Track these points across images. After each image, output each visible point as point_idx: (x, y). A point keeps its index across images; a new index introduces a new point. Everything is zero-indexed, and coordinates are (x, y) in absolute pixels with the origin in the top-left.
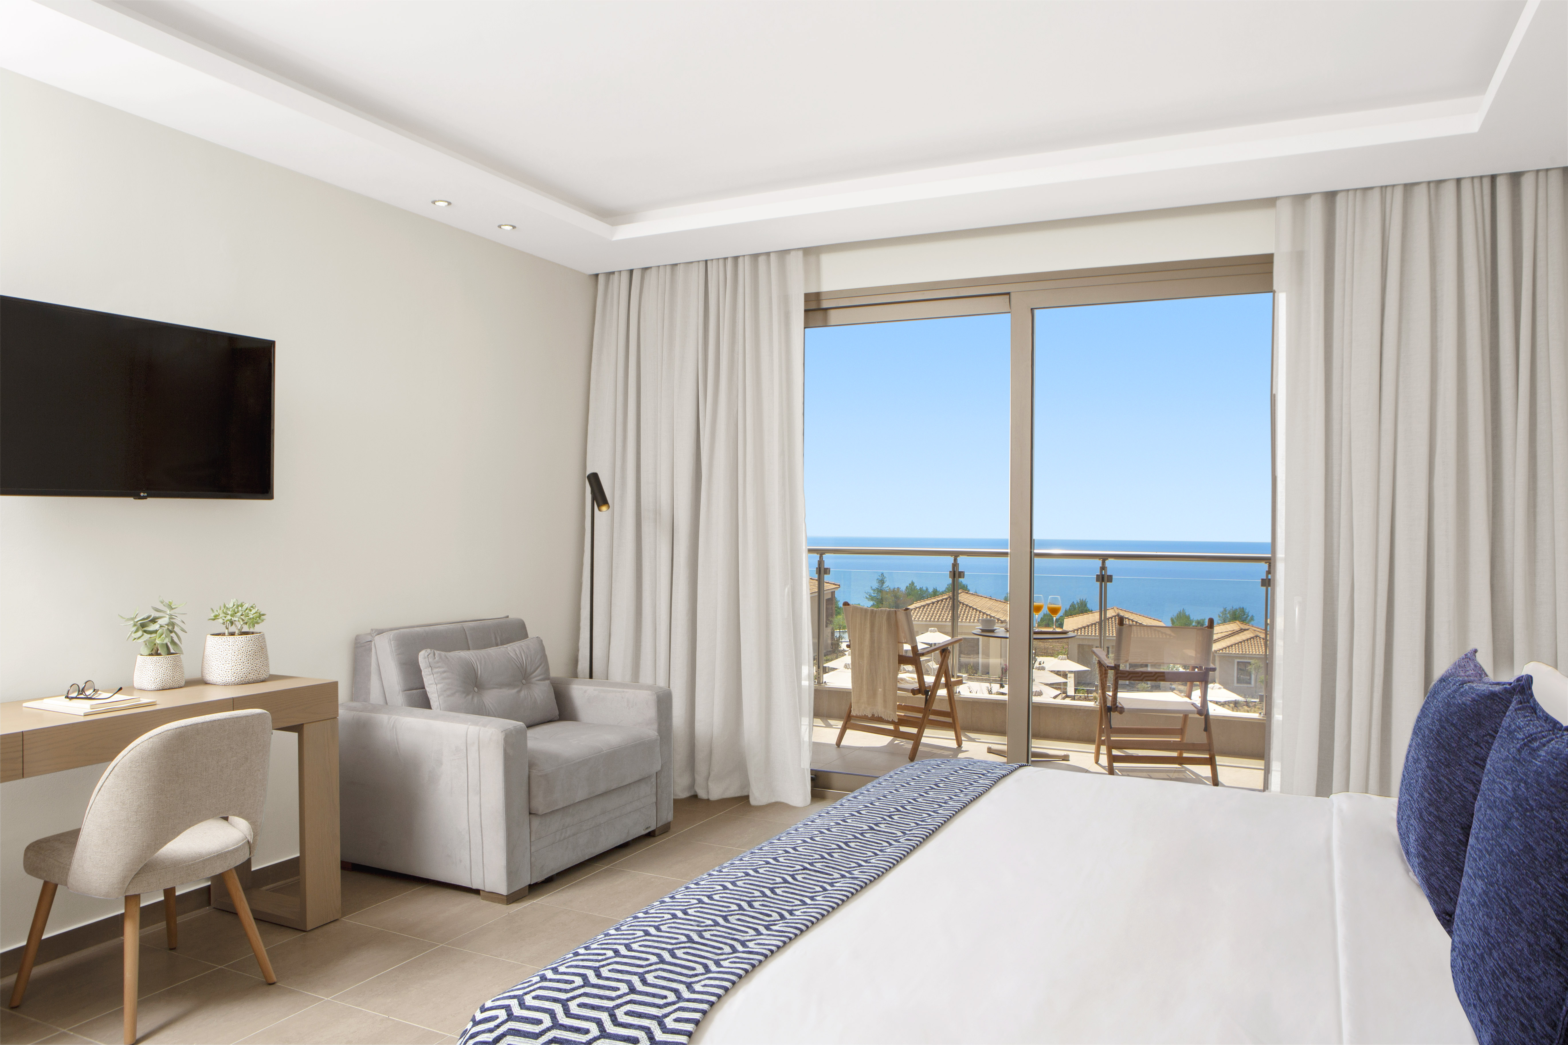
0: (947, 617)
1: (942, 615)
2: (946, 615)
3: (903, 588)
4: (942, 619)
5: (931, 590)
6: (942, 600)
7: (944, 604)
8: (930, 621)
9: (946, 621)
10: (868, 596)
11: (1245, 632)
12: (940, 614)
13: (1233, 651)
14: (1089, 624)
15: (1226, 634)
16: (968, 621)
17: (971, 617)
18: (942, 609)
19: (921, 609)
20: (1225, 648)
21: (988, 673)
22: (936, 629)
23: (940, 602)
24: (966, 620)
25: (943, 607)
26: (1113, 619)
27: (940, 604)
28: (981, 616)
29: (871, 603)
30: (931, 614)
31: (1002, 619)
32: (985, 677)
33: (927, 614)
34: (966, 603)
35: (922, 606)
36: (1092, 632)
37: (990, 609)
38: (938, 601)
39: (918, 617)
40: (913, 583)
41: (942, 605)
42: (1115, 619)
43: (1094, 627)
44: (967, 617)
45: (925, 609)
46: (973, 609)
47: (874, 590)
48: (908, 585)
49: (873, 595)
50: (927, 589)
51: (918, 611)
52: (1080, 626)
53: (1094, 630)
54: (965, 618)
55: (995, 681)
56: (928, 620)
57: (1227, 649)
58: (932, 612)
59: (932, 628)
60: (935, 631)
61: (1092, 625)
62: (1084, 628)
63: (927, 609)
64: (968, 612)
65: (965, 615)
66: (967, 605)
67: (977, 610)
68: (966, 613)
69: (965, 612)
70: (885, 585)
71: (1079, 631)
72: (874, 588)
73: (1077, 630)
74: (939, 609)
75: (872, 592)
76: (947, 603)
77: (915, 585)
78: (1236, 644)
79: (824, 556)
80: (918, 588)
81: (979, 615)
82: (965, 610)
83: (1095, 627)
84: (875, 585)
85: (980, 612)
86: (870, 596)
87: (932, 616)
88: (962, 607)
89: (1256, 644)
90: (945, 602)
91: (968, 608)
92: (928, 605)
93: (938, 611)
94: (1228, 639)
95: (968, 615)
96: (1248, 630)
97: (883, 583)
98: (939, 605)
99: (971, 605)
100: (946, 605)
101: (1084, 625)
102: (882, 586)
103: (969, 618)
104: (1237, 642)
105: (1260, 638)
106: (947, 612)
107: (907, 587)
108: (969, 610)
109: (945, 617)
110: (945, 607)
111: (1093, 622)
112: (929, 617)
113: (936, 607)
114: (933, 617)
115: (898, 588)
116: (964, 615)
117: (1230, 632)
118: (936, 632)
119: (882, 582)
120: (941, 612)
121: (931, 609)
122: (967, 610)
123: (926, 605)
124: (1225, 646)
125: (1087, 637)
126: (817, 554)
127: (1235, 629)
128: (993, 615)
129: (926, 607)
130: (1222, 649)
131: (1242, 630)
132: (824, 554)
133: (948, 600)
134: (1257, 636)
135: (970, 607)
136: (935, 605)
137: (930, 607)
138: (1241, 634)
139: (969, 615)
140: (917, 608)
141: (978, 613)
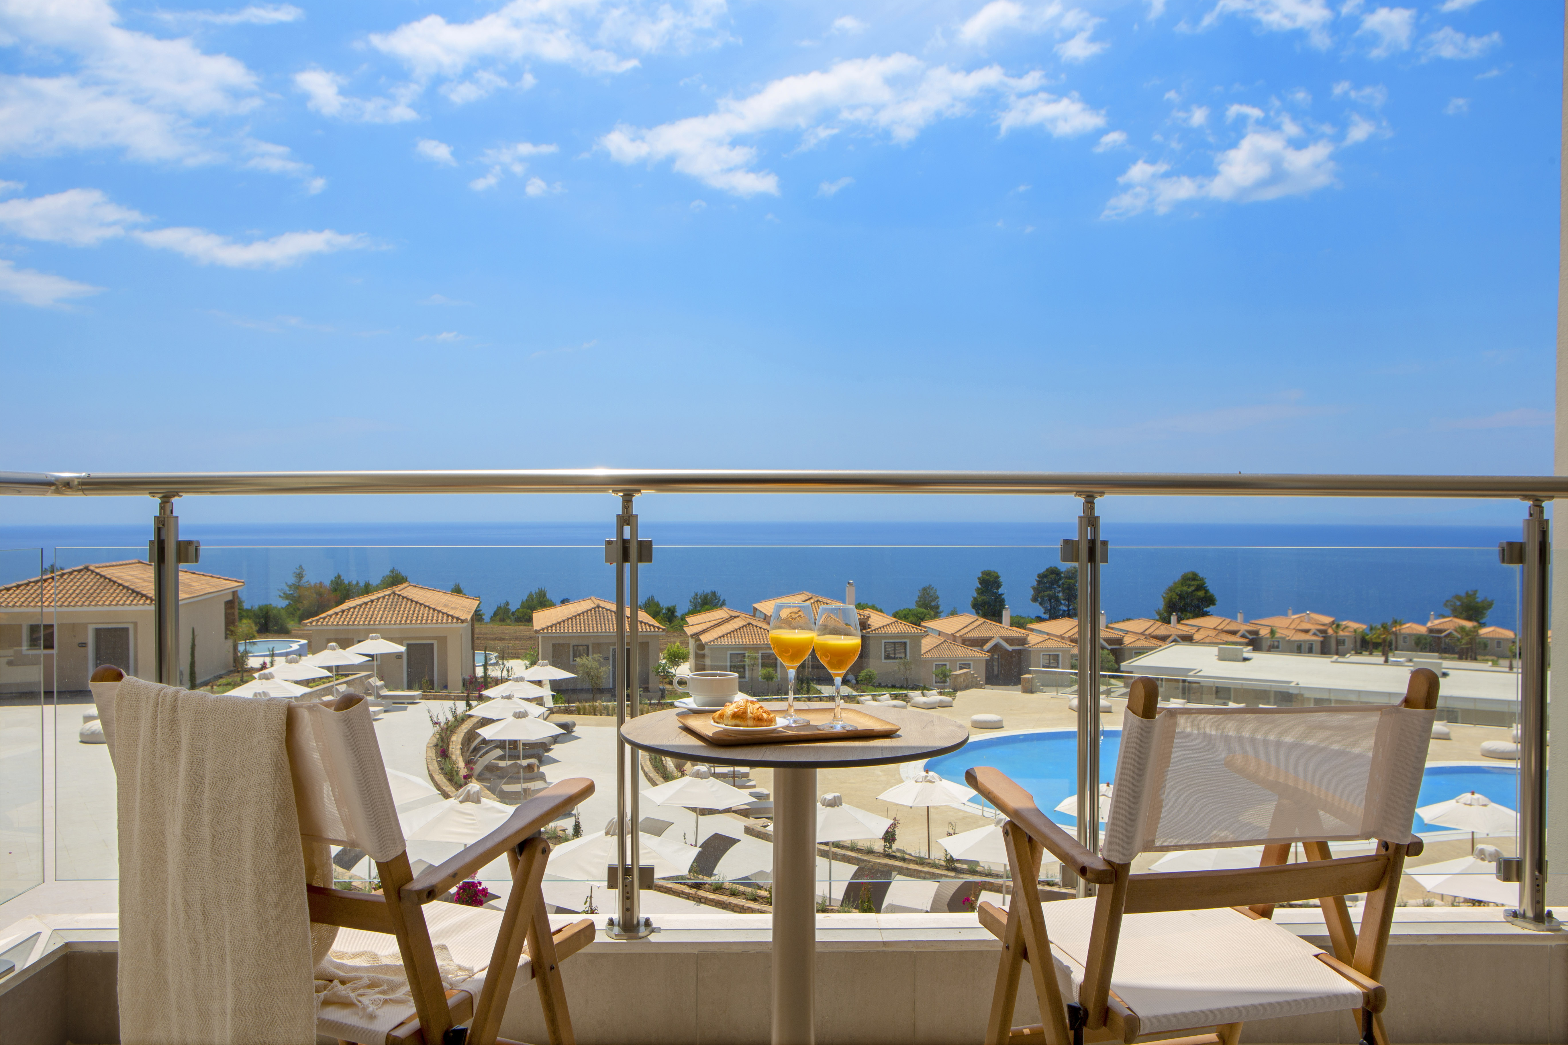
0: (391, 618)
1: (385, 616)
2: (390, 615)
3: (327, 583)
4: (385, 621)
5: (362, 584)
6: (384, 597)
7: (387, 602)
8: (369, 624)
9: (390, 624)
10: (282, 595)
11: (736, 620)
12: (382, 615)
13: (726, 641)
14: (564, 619)
15: (716, 622)
16: (419, 622)
17: (422, 618)
18: (385, 608)
19: (357, 610)
20: (717, 639)
21: (446, 687)
22: (379, 635)
23: (381, 600)
24: (416, 621)
25: (386, 605)
26: (593, 612)
27: (382, 602)
28: (436, 615)
29: (287, 602)
30: (370, 616)
31: (462, 618)
32: (444, 693)
33: (364, 616)
34: (415, 600)
35: (358, 605)
36: (568, 628)
37: (445, 606)
38: (378, 599)
39: (353, 619)
40: (339, 577)
41: (385, 603)
42: (595, 611)
43: (570, 622)
44: (417, 618)
45: (362, 610)
46: (425, 606)
47: (290, 587)
48: (334, 579)
49: (288, 592)
50: (358, 583)
51: (353, 613)
52: (554, 622)
53: (570, 625)
54: (414, 618)
55: (458, 698)
56: (366, 623)
57: (719, 640)
58: (371, 613)
59: (374, 635)
60: (376, 638)
61: (568, 619)
62: (559, 623)
63: (364, 609)
64: (419, 611)
65: (415, 615)
66: (417, 603)
67: (430, 608)
68: (416, 612)
69: (414, 611)
70: (304, 580)
71: (554, 628)
72: (290, 583)
73: (551, 627)
74: (380, 609)
75: (287, 588)
76: (391, 600)
77: (342, 578)
78: (728, 633)
79: (174, 500)
80: (346, 582)
81: (433, 614)
82: (415, 608)
83: (572, 622)
84: (292, 580)
85: (434, 610)
86: (284, 594)
87: (371, 618)
88: (411, 605)
89: (749, 633)
90: (388, 599)
91: (418, 605)
92: (366, 604)
93: (379, 612)
94: (718, 628)
95: (418, 614)
96: (738, 617)
97: (302, 577)
98: (379, 603)
99: (422, 602)
100: (390, 603)
101: (559, 621)
102: (300, 581)
103: (420, 618)
104: (729, 631)
105: (753, 625)
106: (391, 612)
107: (332, 581)
108: (420, 608)
109: (389, 619)
110: (389, 606)
111: (569, 617)
112: (368, 619)
113: (376, 606)
114: (373, 619)
115: (321, 582)
116: (413, 614)
117: (719, 621)
118: (378, 639)
119: (300, 576)
120: (384, 612)
121: (370, 609)
122: (417, 609)
123: (362, 604)
124: (716, 636)
125: (563, 635)
126: (153, 494)
127: (723, 616)
128: (451, 614)
129: (363, 606)
130: (713, 641)
131: (732, 618)
132: (176, 494)
133: (392, 597)
134: (749, 624)
135: (421, 604)
136: (374, 603)
137: (368, 606)
138: (731, 622)
139: (420, 615)
140: (351, 608)
141: (431, 611)
